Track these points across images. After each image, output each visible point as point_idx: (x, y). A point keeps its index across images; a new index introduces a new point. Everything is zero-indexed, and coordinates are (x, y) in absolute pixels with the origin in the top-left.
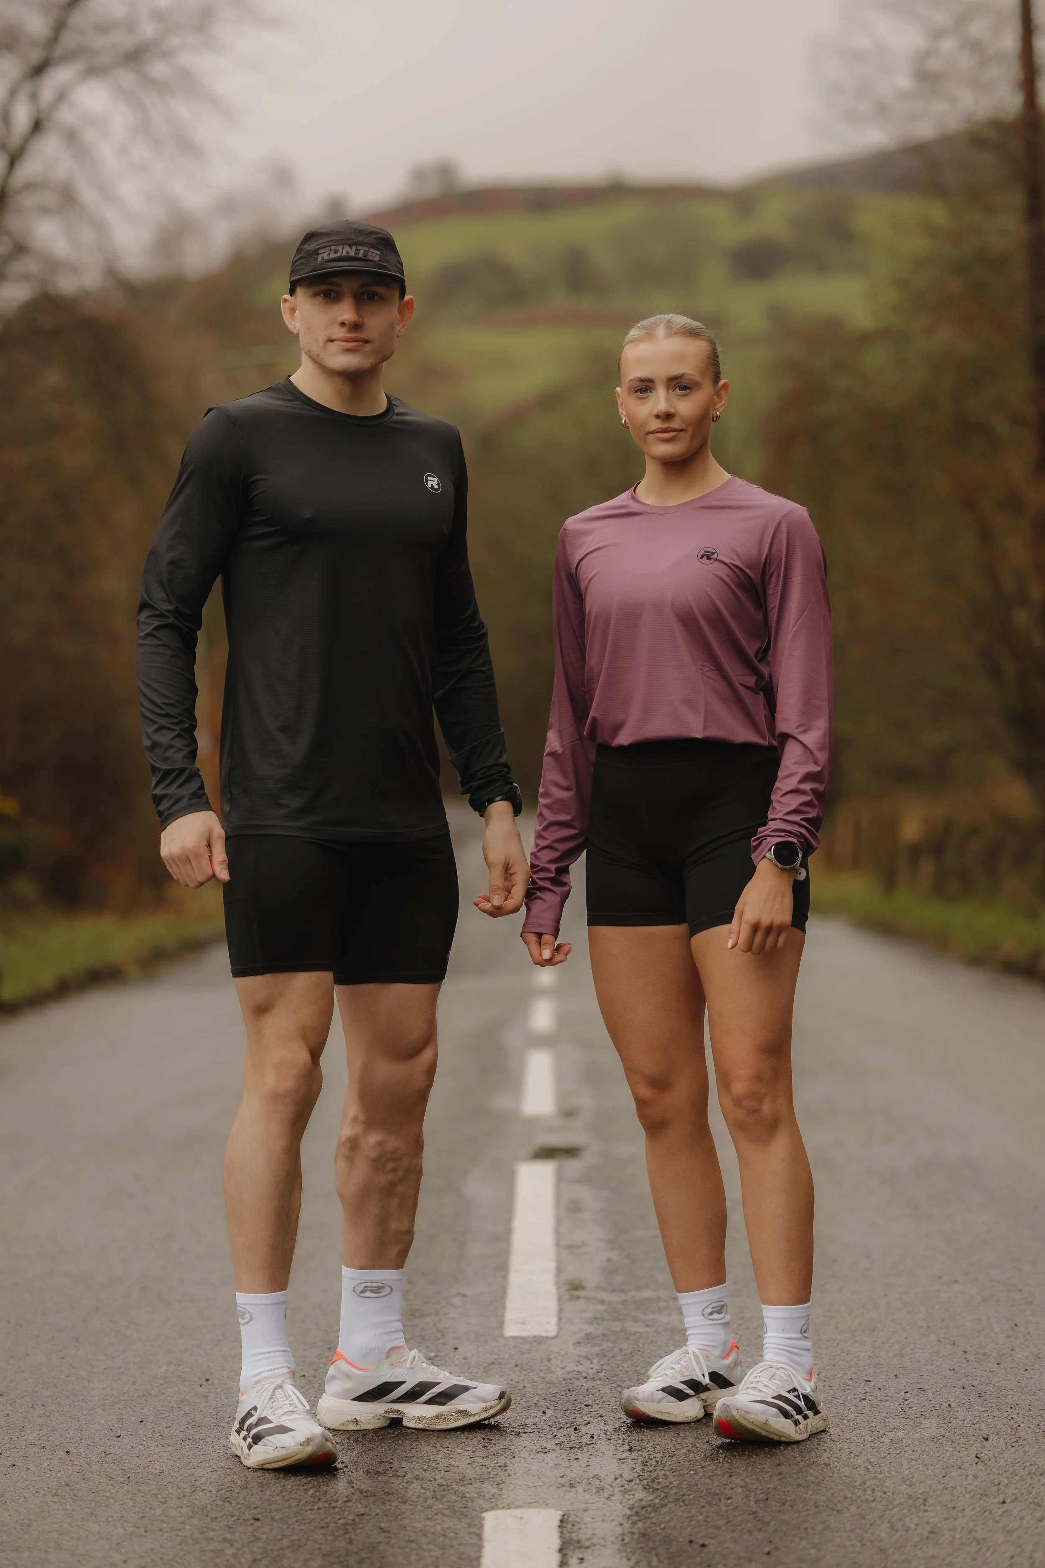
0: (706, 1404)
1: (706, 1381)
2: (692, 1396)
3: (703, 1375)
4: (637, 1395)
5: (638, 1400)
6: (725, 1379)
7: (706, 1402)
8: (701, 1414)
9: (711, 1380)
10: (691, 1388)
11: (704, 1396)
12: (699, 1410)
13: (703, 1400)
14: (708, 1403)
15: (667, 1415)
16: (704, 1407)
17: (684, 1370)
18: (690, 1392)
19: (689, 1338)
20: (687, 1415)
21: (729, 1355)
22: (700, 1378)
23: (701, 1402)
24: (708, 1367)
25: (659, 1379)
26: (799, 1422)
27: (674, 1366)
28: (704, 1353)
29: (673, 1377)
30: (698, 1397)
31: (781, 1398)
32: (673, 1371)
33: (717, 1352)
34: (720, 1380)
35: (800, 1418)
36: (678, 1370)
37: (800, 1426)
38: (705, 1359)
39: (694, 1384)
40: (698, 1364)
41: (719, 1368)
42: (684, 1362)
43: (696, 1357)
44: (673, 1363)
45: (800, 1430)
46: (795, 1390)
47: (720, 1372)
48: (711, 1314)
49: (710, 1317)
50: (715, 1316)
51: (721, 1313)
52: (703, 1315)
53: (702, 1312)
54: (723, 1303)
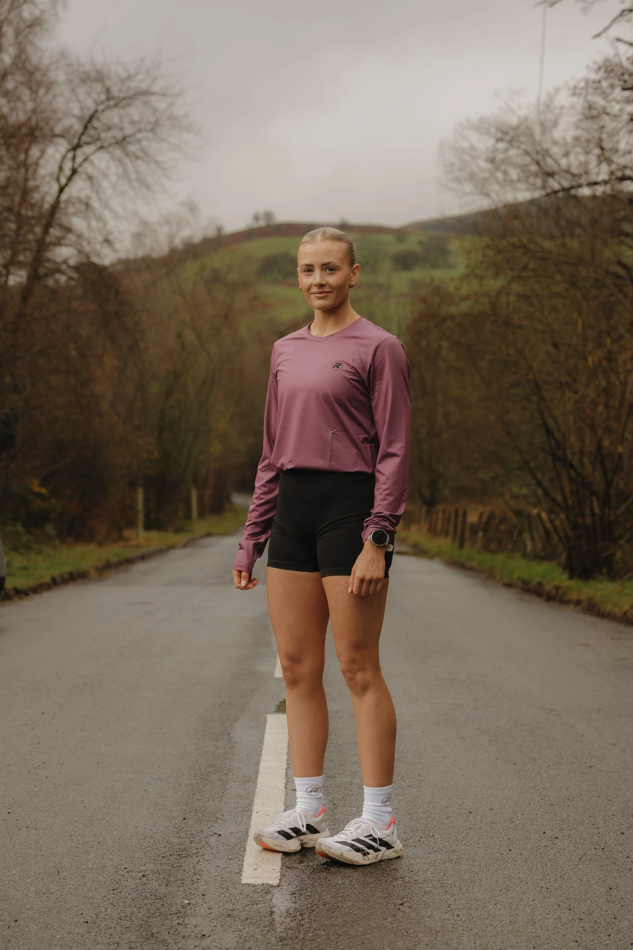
0: (302, 842)
1: (304, 830)
3: (303, 826)
4: (263, 834)
5: (263, 837)
6: (315, 829)
7: (303, 841)
8: (300, 847)
9: (307, 829)
10: (294, 832)
11: (302, 837)
12: (299, 846)
13: (301, 840)
14: (304, 842)
15: (279, 847)
16: (301, 844)
17: (292, 822)
18: (293, 834)
19: (298, 803)
20: (291, 848)
21: (319, 815)
22: (301, 828)
23: (300, 841)
24: (306, 821)
25: (277, 825)
26: (368, 854)
27: (286, 819)
28: (305, 813)
29: (285, 825)
30: (298, 838)
31: (358, 840)
32: (285, 822)
33: (312, 813)
34: (312, 829)
35: (370, 851)
36: (288, 821)
37: (369, 856)
38: (305, 816)
39: (297, 831)
40: (301, 818)
41: (313, 822)
42: (293, 817)
43: (300, 815)
44: (285, 817)
45: (369, 858)
46: (371, 835)
47: (313, 825)
48: (311, 792)
49: (310, 794)
50: (313, 793)
51: (317, 792)
52: (306, 792)
53: (306, 790)
54: (319, 786)
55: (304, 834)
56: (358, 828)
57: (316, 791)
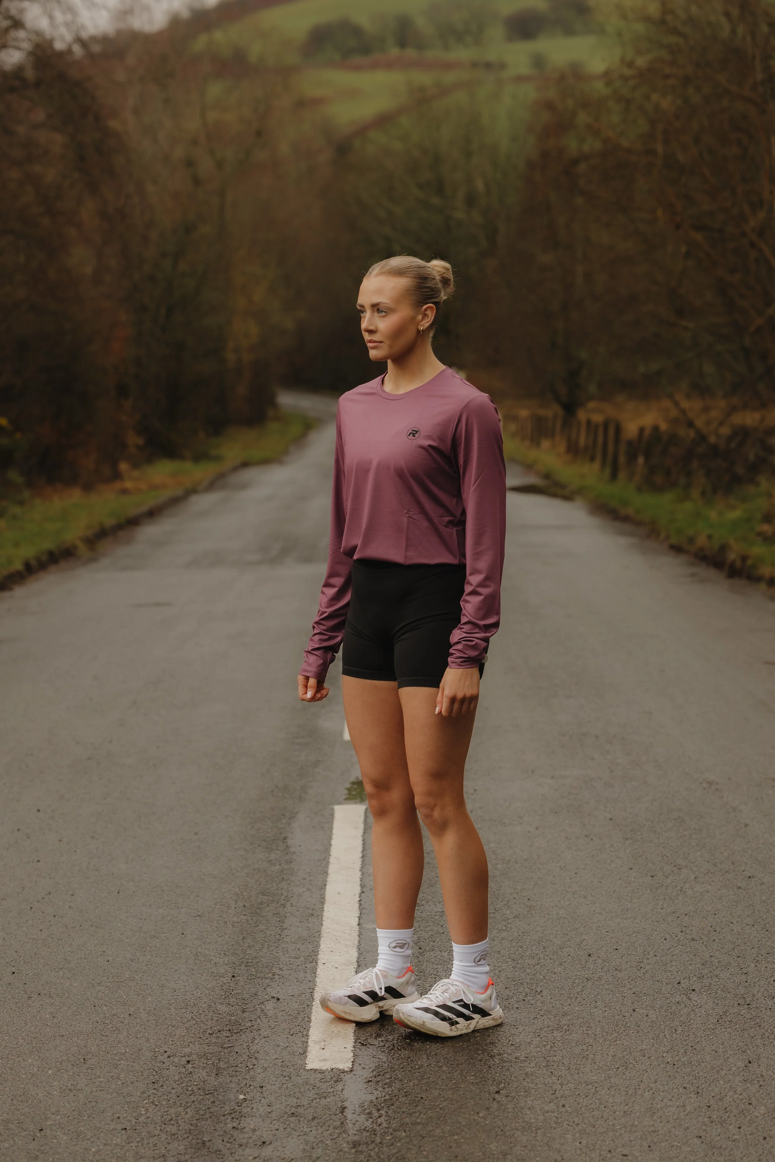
3: (381, 989)
4: (331, 997)
5: (331, 1001)
7: (382, 1008)
8: (378, 1016)
10: (370, 997)
12: (376, 1014)
15: (350, 1015)
16: (380, 1012)
17: (367, 984)
18: (369, 1000)
19: (379, 961)
20: (366, 1017)
21: (403, 976)
23: (377, 1008)
24: (385, 982)
26: (457, 1023)
28: (385, 974)
31: (445, 1007)
32: (359, 984)
34: (393, 993)
37: (458, 1026)
40: (379, 979)
42: (369, 978)
44: (360, 979)
46: (461, 1001)
47: (395, 987)
48: (395, 947)
49: (394, 950)
50: (398, 949)
51: (403, 948)
52: (391, 947)
53: (390, 945)
54: (406, 941)
56: (445, 991)
57: (401, 947)
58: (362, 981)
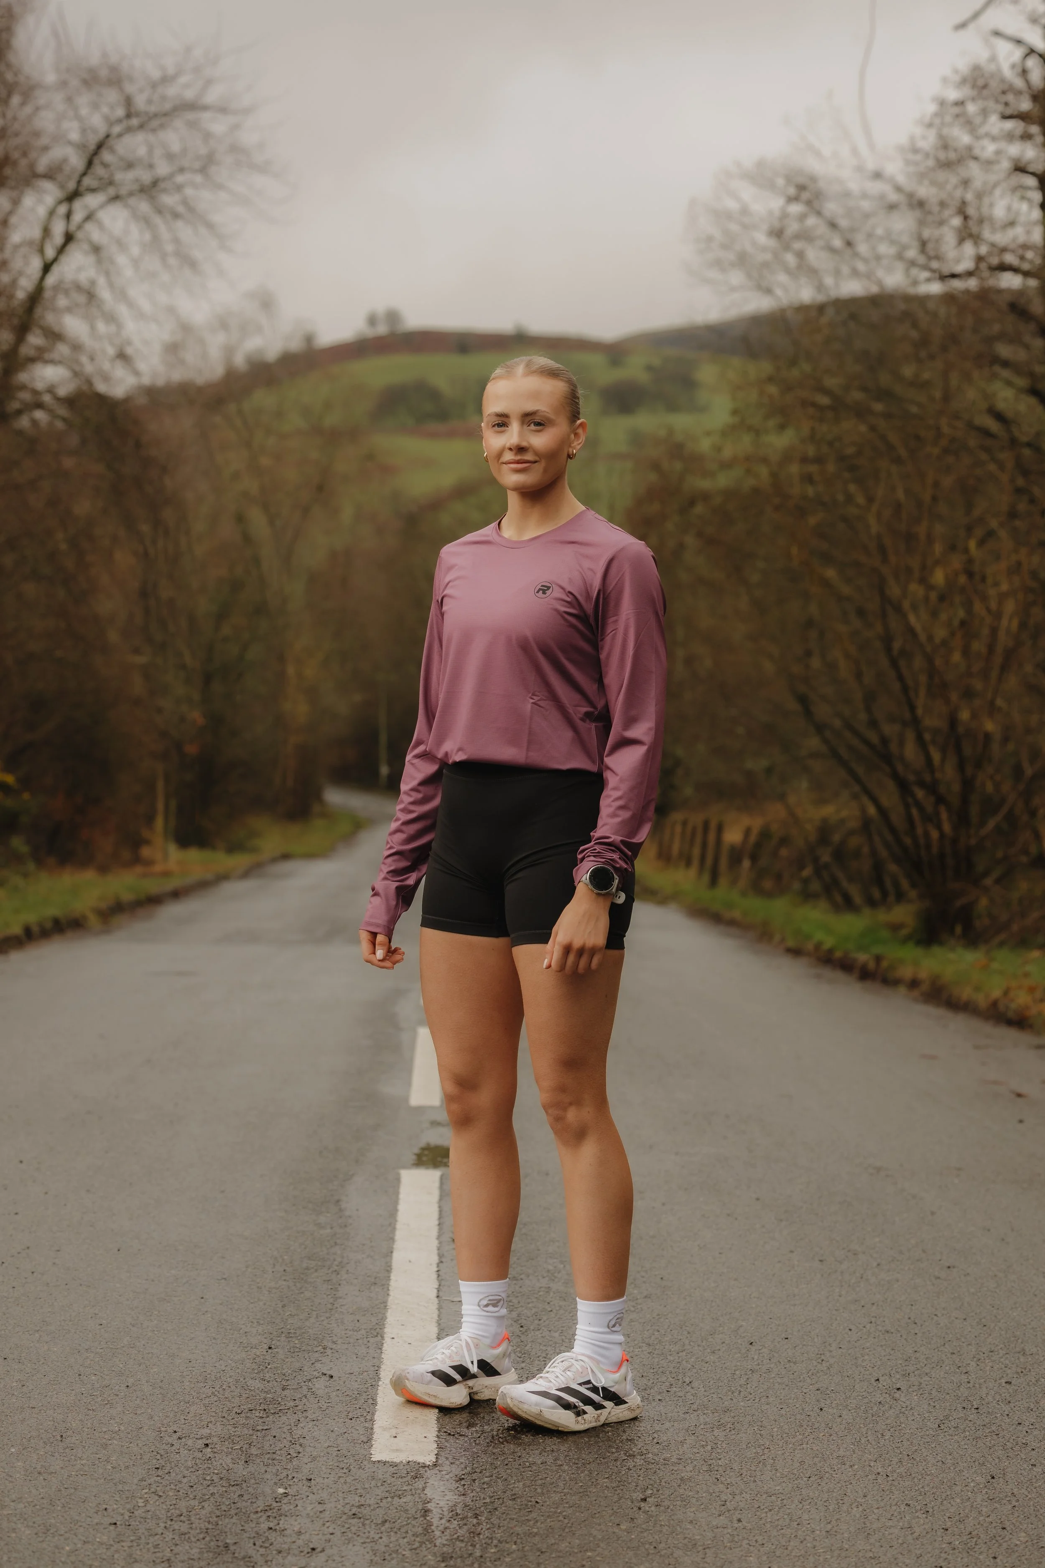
0: (472, 1391)
1: (474, 1369)
2: (460, 1382)
3: (472, 1362)
4: (407, 1375)
5: (407, 1380)
6: (492, 1367)
7: (472, 1389)
8: (467, 1400)
9: (479, 1367)
10: (459, 1373)
11: (471, 1383)
12: (465, 1396)
13: (469, 1387)
14: (475, 1390)
15: (434, 1398)
16: (470, 1394)
17: (454, 1356)
18: (457, 1377)
19: (464, 1325)
20: (453, 1400)
21: (499, 1345)
22: (469, 1366)
23: (467, 1389)
24: (478, 1354)
25: (430, 1362)
26: (585, 1413)
27: (444, 1351)
28: (475, 1341)
29: (443, 1362)
30: (464, 1383)
31: (568, 1390)
32: (443, 1356)
33: (488, 1341)
34: (487, 1369)
35: (588, 1408)
36: (448, 1355)
37: (585, 1416)
38: (476, 1346)
39: (463, 1371)
40: (469, 1349)
41: (489, 1356)
42: (455, 1347)
43: (467, 1343)
44: (443, 1348)
45: (585, 1420)
46: (589, 1382)
47: (489, 1361)
48: (487, 1306)
49: (485, 1309)
50: (490, 1308)
51: (497, 1306)
52: (479, 1306)
53: (479, 1303)
54: (500, 1297)
55: (474, 1376)
56: (567, 1369)
57: (495, 1305)
58: (447, 1352)
